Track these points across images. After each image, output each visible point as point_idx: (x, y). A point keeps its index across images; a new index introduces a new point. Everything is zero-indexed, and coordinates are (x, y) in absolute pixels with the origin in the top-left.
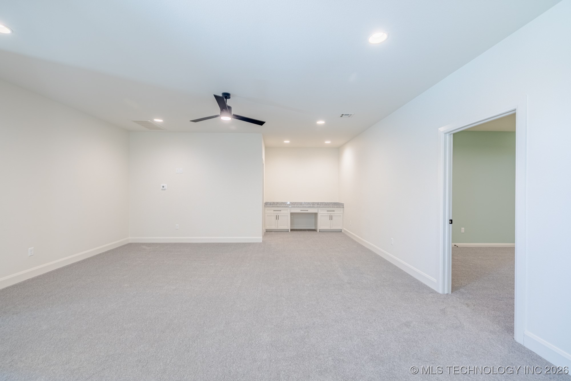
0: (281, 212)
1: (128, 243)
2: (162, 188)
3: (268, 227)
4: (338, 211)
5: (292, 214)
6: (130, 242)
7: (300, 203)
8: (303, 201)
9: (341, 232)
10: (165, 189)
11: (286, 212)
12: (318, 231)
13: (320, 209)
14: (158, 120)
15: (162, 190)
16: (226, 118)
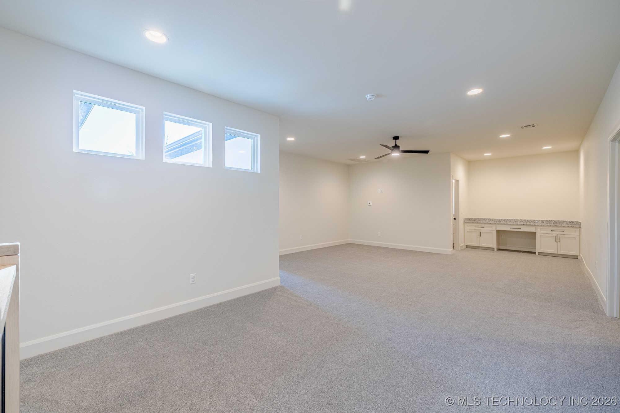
0: (484, 229)
1: (348, 243)
2: (369, 204)
3: (469, 244)
4: (569, 232)
5: (498, 231)
6: (349, 242)
7: (514, 220)
8: (519, 219)
9: (577, 259)
10: (371, 206)
11: (491, 229)
12: (537, 254)
13: (539, 227)
14: (363, 157)
15: (369, 206)
16: (396, 154)
